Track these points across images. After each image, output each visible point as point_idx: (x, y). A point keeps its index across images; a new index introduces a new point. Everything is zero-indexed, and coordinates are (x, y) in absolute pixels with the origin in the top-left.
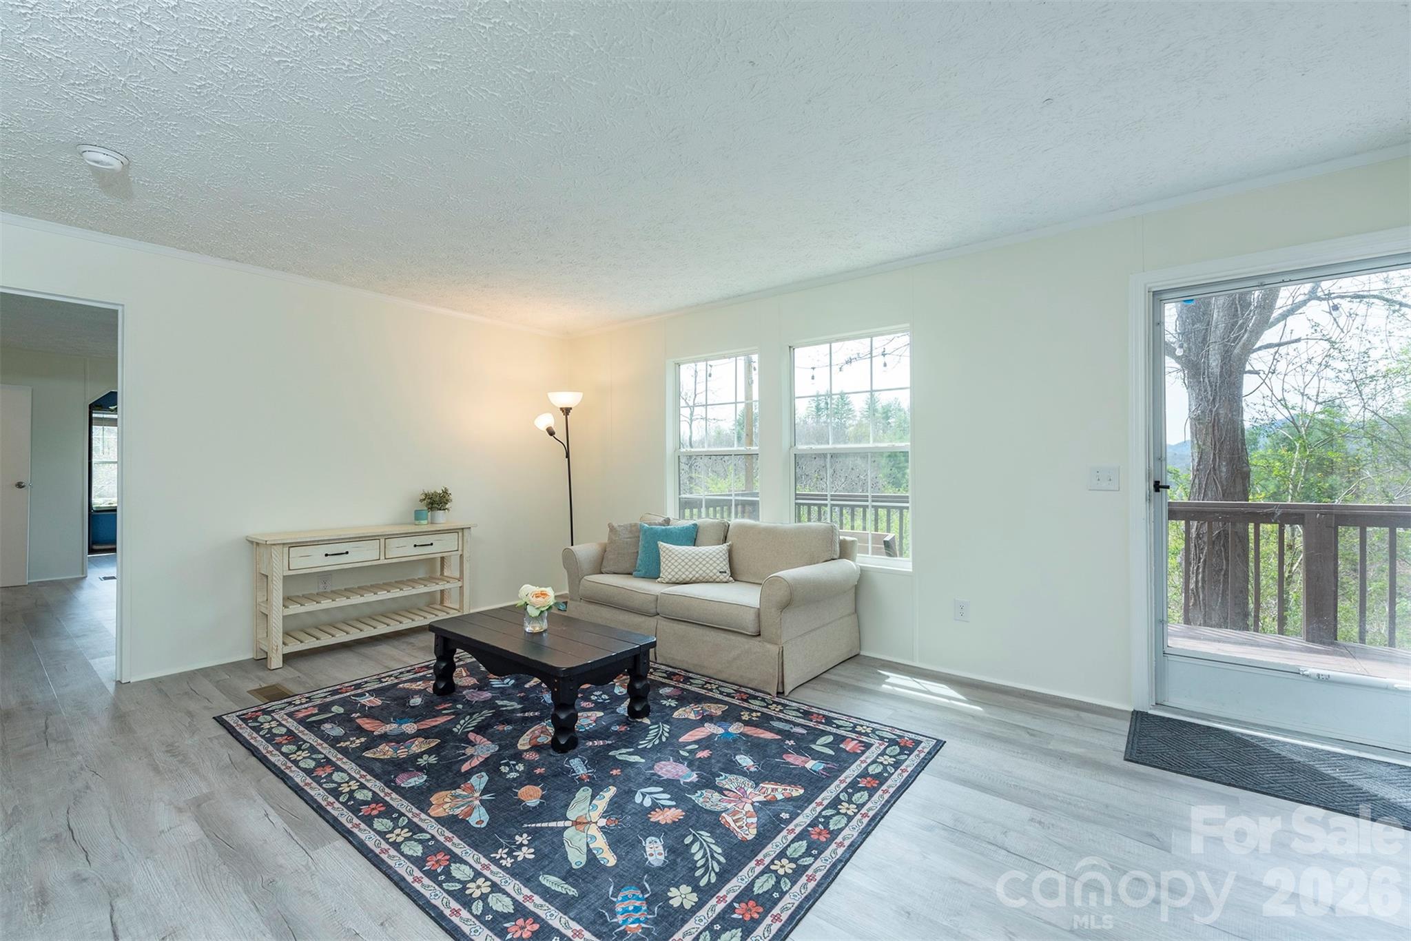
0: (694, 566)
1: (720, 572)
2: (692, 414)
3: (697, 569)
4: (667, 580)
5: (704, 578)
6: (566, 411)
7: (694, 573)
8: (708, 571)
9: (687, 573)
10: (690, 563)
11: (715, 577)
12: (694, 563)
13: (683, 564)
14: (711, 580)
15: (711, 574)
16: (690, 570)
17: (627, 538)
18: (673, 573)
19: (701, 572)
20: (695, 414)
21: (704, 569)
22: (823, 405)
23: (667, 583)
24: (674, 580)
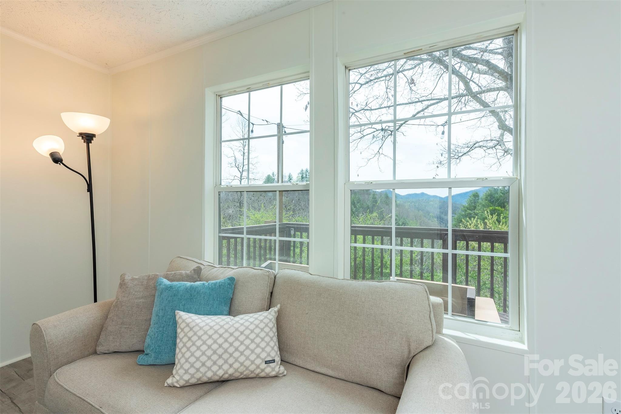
0: (226, 356)
1: (266, 362)
2: (241, 176)
3: (231, 361)
4: (182, 383)
5: (242, 373)
6: (88, 138)
7: (226, 367)
8: (247, 363)
9: (215, 368)
10: (220, 351)
11: (258, 371)
12: (226, 351)
13: (209, 353)
14: (252, 375)
15: (252, 367)
16: (221, 362)
17: (139, 298)
18: (192, 371)
19: (236, 365)
20: (243, 176)
21: (242, 359)
22: (304, 176)
23: (182, 387)
24: (193, 381)
